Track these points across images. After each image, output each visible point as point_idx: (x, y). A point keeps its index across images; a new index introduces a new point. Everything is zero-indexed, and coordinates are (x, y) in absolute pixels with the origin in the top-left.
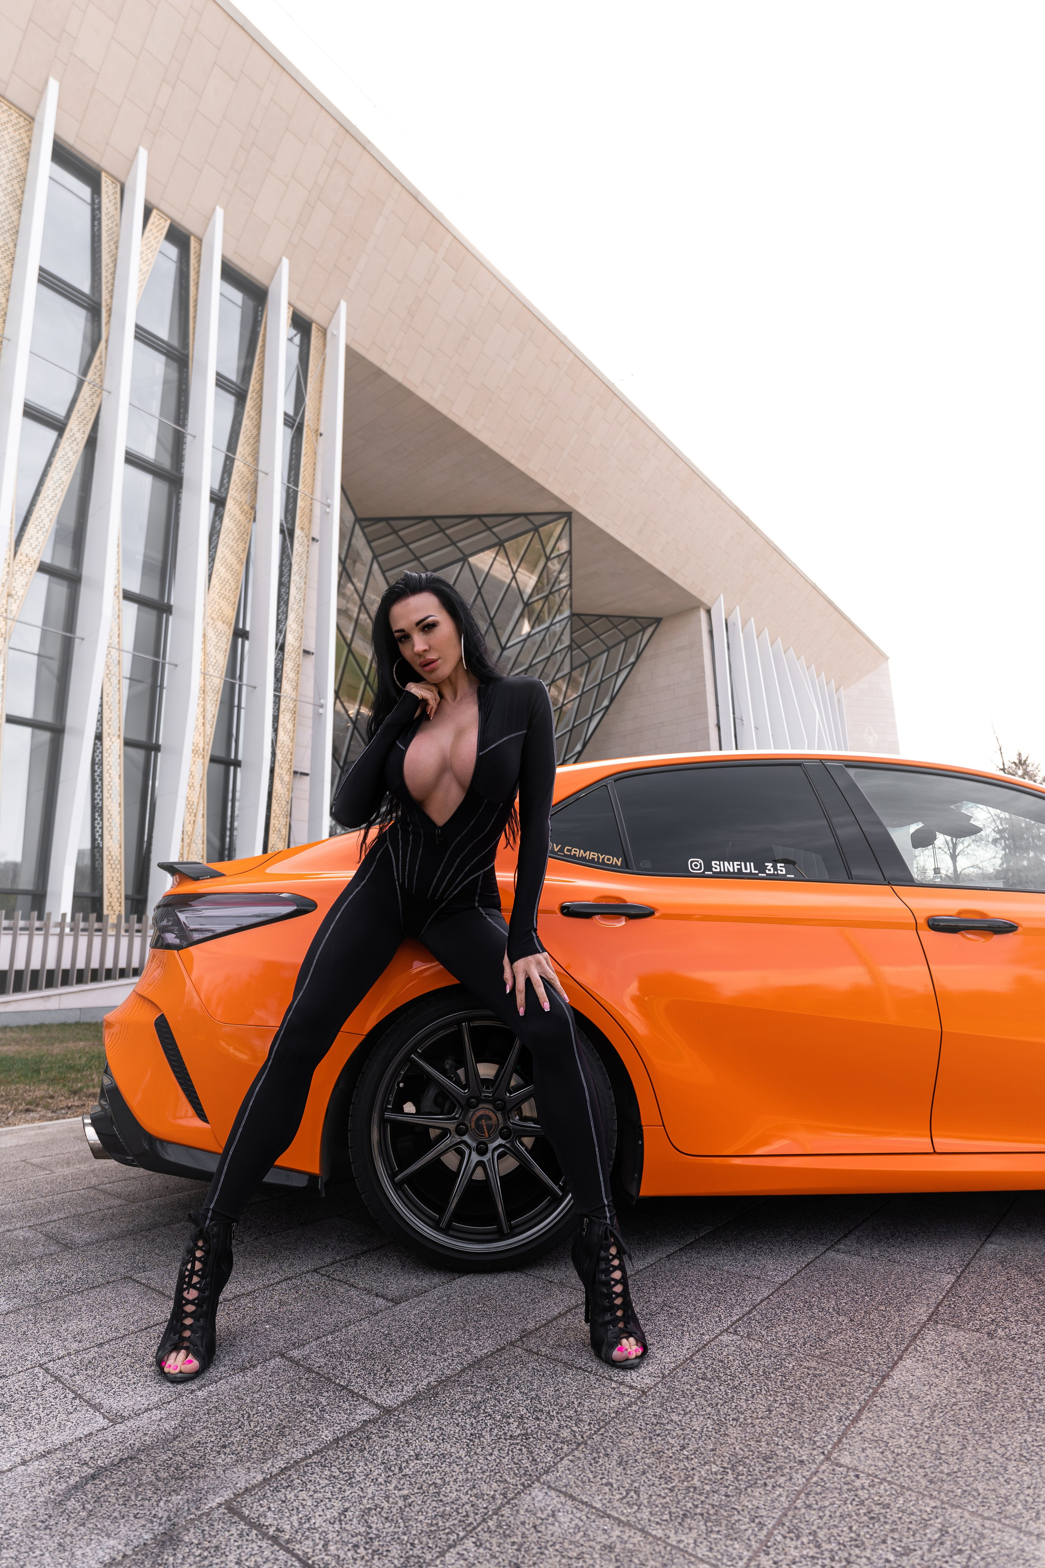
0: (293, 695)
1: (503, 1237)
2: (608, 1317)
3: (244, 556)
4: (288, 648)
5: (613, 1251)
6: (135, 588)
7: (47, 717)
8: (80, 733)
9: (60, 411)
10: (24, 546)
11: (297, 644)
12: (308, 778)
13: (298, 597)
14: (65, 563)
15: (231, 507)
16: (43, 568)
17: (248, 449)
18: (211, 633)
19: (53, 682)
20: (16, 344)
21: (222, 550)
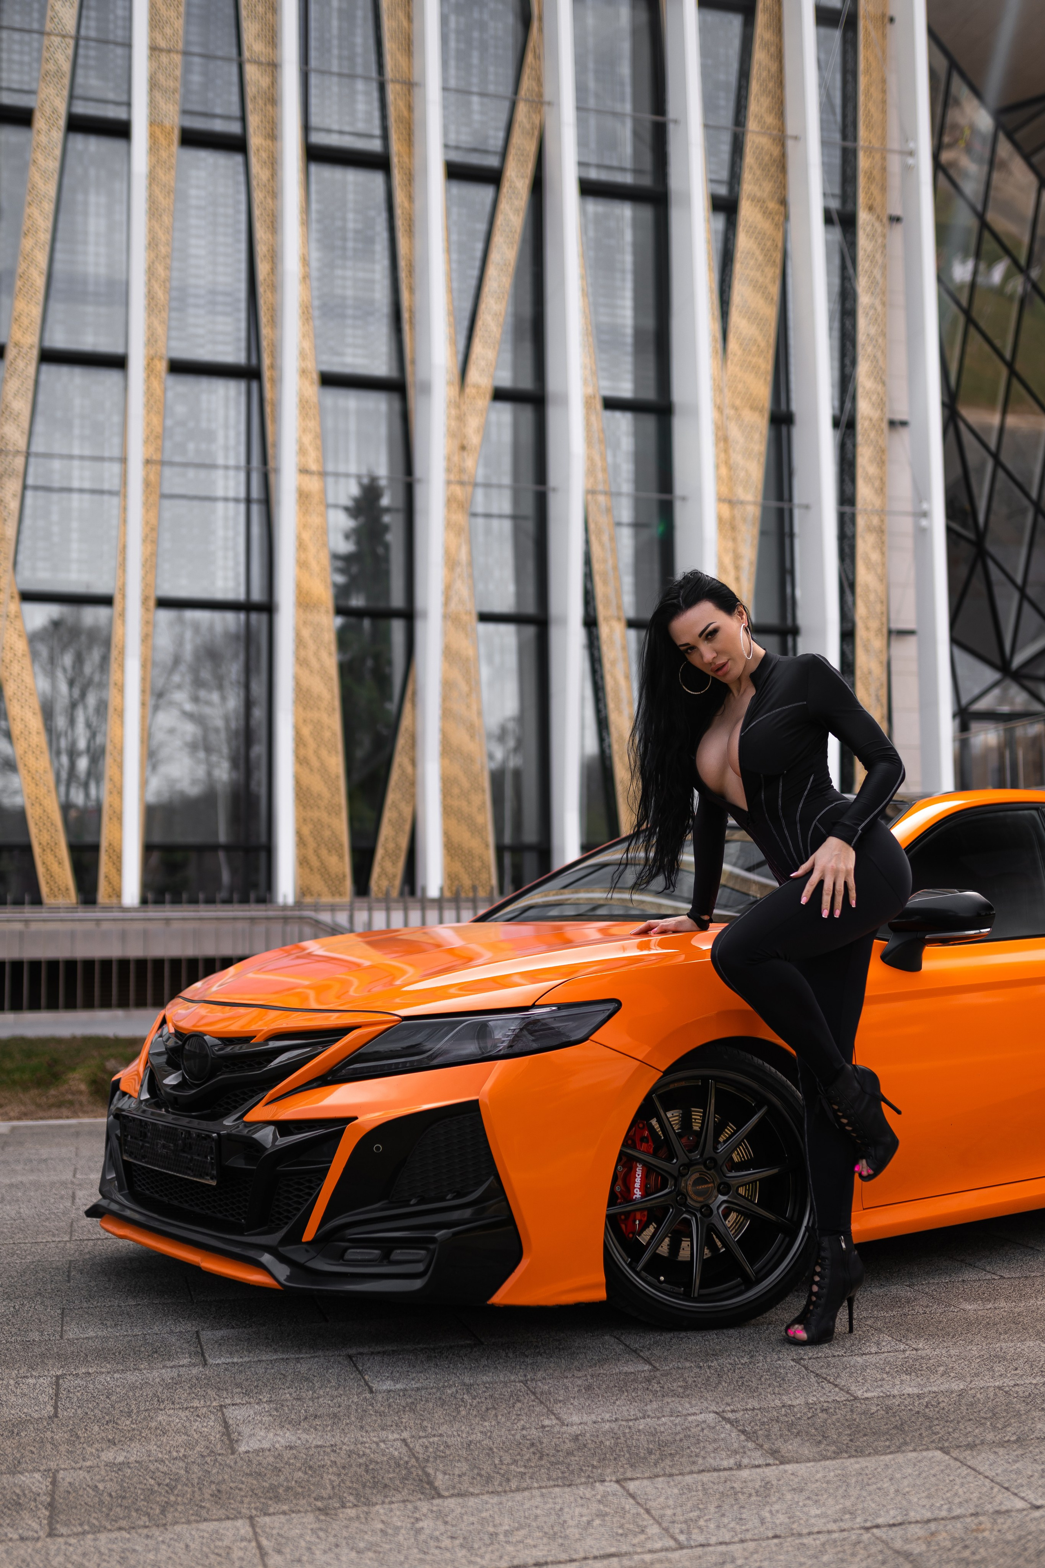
0: (877, 502)
3: (775, 290)
4: (861, 425)
8: (565, 624)
9: (491, 155)
10: (473, 375)
11: (875, 415)
12: (912, 641)
13: (873, 331)
14: (523, 379)
15: (747, 211)
16: (500, 395)
17: (766, 102)
18: (734, 432)
21: (740, 291)
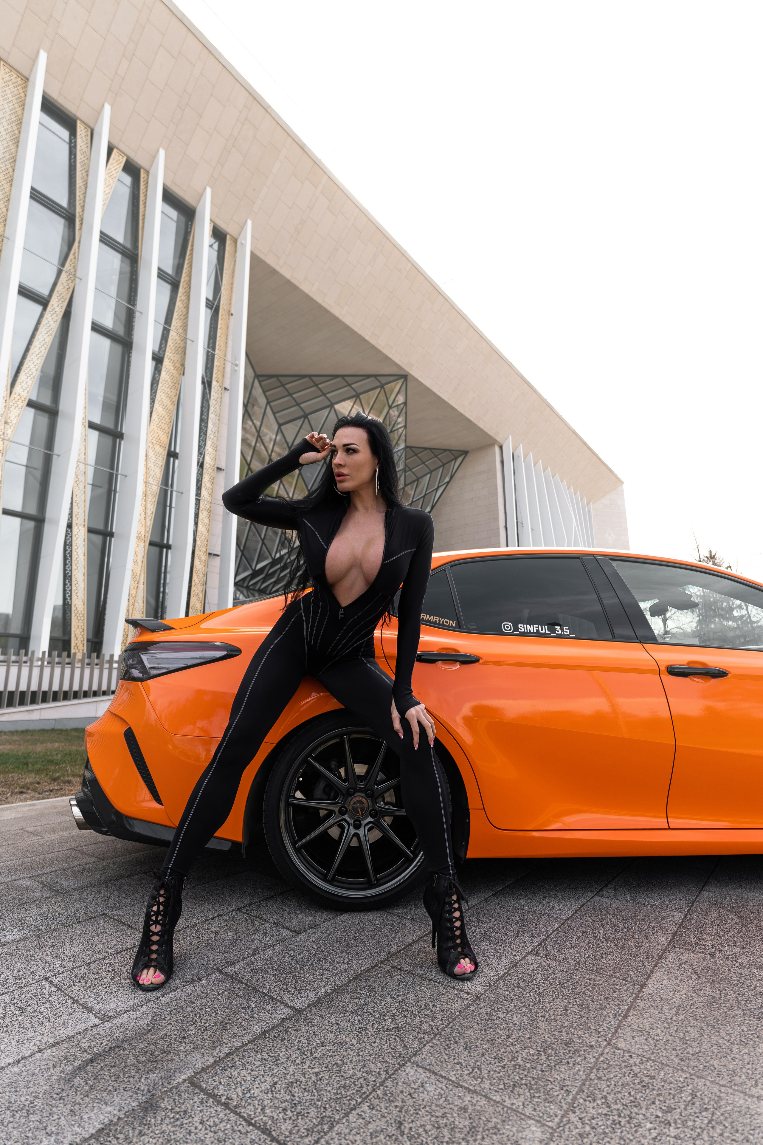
0: (209, 499)
1: (371, 886)
2: (451, 944)
3: (175, 400)
4: (206, 466)
5: (454, 897)
6: (97, 420)
7: (32, 510)
8: (57, 523)
9: (45, 291)
10: (17, 388)
11: (212, 463)
12: (219, 558)
13: (214, 430)
14: (46, 401)
15: (167, 364)
16: (31, 404)
17: (180, 323)
18: (151, 453)
19: (36, 486)
20: (14, 242)
21: (160, 395)
